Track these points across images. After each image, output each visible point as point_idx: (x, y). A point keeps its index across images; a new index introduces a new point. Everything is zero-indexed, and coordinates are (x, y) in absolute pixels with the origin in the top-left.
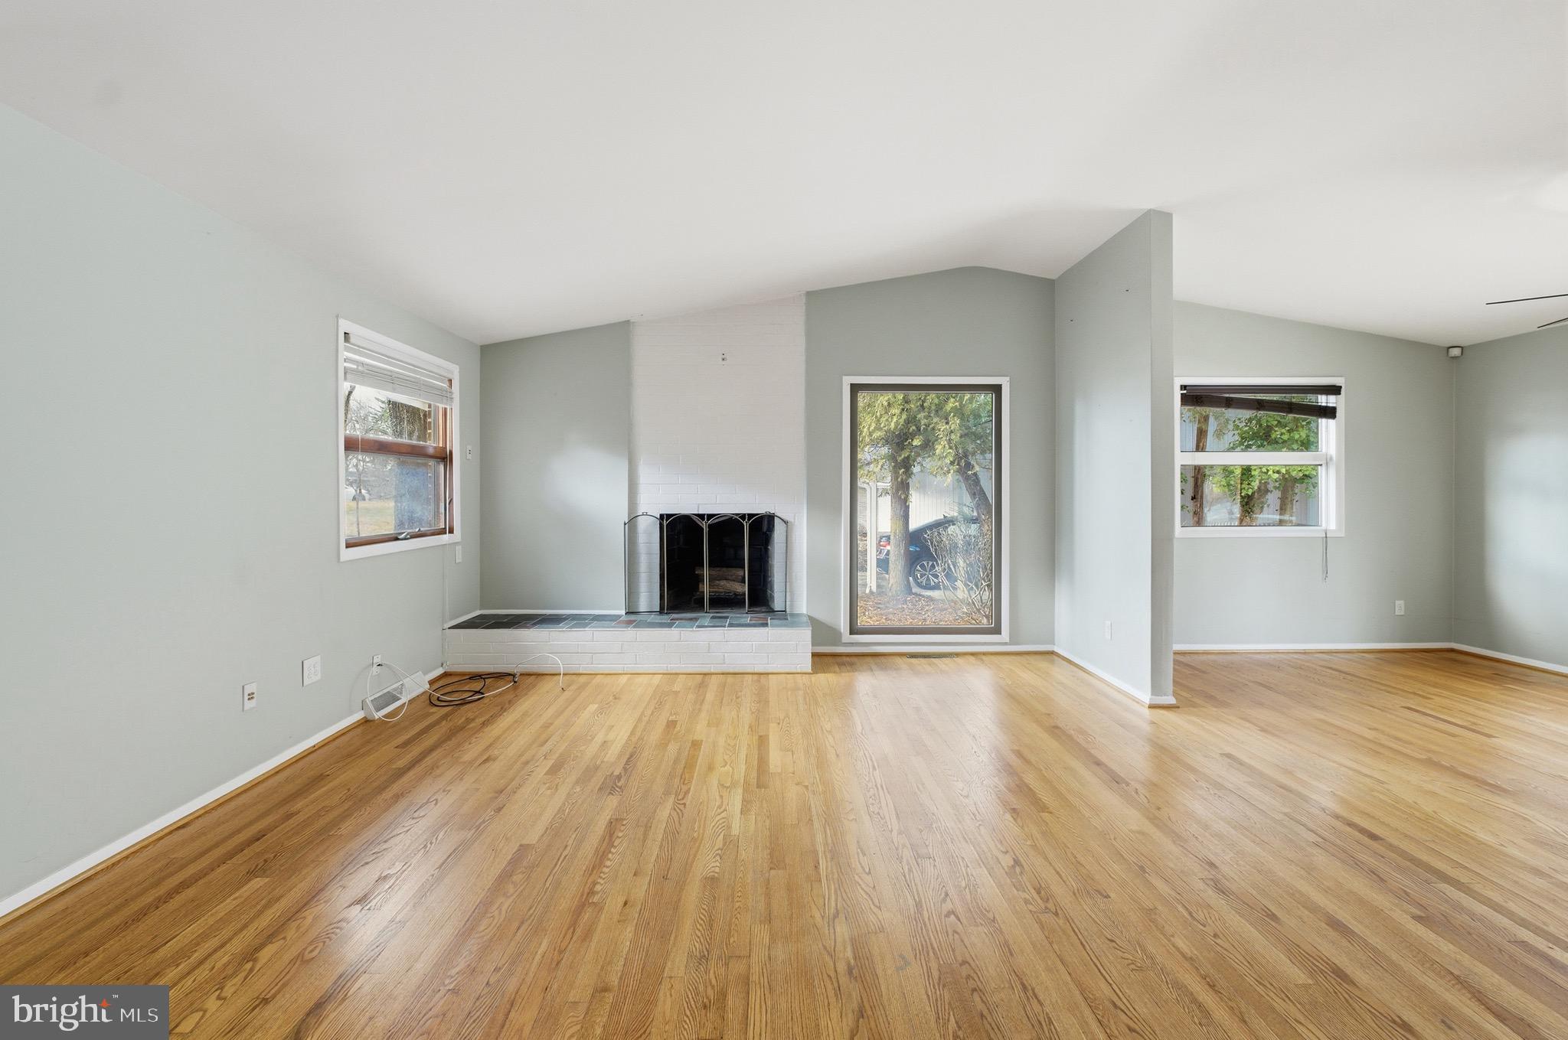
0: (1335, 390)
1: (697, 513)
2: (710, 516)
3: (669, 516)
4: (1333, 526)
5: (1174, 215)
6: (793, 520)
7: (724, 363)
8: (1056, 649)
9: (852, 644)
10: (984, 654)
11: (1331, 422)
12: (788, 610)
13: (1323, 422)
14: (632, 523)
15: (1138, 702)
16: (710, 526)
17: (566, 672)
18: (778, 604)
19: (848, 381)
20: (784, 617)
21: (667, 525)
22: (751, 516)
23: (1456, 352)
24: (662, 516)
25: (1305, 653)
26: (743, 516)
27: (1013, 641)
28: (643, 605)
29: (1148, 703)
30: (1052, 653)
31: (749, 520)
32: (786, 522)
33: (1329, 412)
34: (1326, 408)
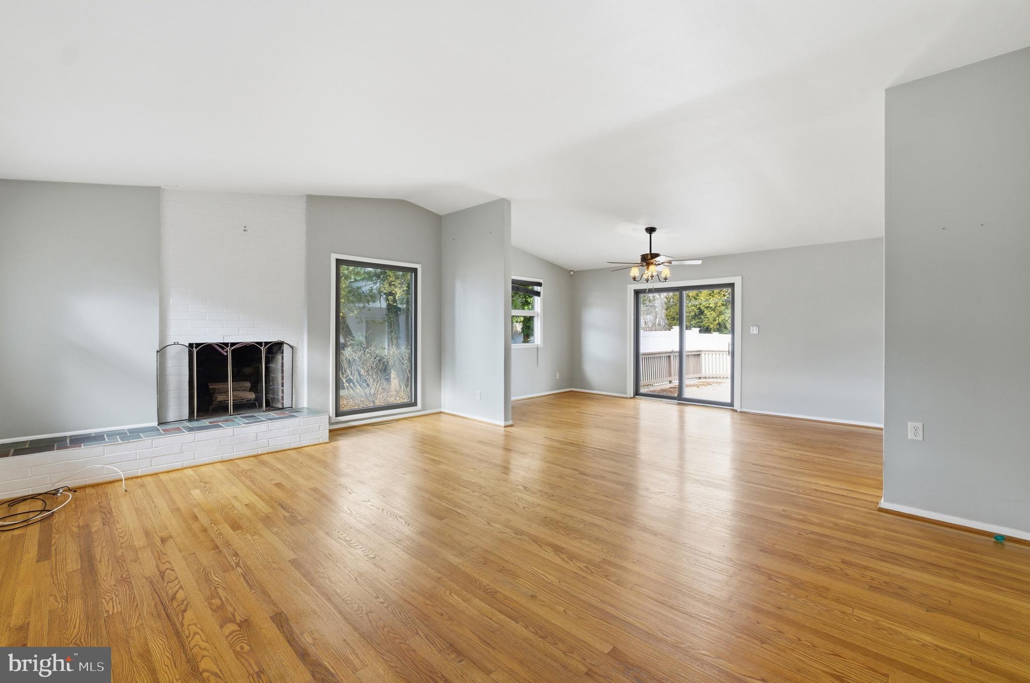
0: (540, 284)
1: (222, 342)
2: (233, 344)
3: (198, 345)
4: (539, 343)
5: (512, 204)
6: (296, 346)
7: (246, 233)
8: (442, 410)
9: (337, 423)
10: (410, 418)
11: (539, 298)
12: (294, 406)
13: (536, 298)
14: (161, 352)
15: (498, 426)
16: (233, 351)
17: (127, 477)
18: (287, 403)
19: (334, 257)
20: (293, 411)
21: (197, 352)
22: (266, 343)
23: (572, 273)
24: (191, 345)
25: (532, 398)
26: (260, 344)
27: (423, 409)
28: (172, 416)
29: (503, 425)
30: (441, 412)
31: (265, 346)
32: (292, 347)
33: (538, 294)
34: (537, 292)
